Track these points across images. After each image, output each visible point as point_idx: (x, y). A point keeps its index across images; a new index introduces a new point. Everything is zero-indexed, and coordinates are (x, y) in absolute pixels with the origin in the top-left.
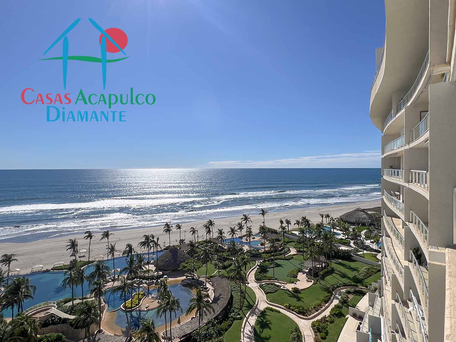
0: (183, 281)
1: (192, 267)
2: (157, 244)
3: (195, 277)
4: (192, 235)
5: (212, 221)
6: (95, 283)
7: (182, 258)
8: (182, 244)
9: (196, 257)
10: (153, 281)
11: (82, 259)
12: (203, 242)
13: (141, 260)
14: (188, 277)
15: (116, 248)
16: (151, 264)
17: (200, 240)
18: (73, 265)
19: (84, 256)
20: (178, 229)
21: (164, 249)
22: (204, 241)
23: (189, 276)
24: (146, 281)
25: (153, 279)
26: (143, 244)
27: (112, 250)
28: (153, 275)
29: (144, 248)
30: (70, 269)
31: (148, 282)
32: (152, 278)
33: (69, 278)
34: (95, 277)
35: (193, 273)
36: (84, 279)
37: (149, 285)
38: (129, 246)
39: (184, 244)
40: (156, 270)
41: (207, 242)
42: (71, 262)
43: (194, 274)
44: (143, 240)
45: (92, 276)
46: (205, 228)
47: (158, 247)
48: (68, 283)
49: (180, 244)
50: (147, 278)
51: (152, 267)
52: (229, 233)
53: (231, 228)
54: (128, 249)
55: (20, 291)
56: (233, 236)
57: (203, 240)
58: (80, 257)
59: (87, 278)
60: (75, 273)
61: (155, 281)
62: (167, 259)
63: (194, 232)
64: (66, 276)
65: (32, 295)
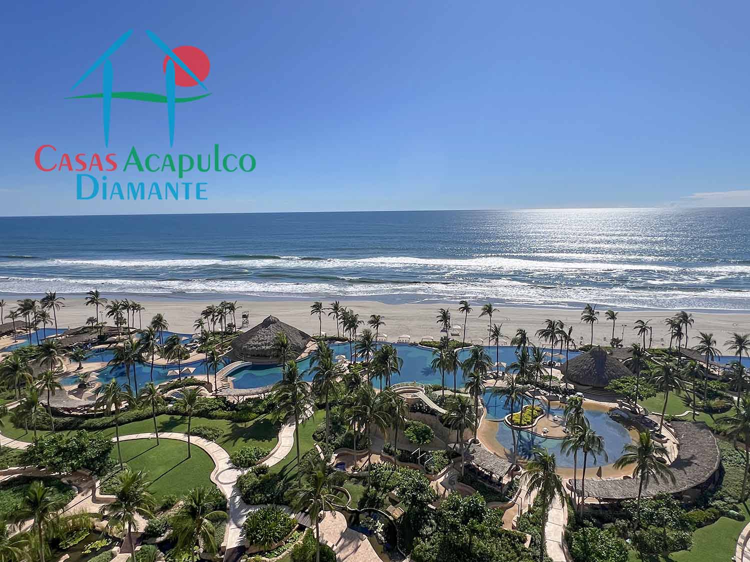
0: (612, 410)
1: (635, 391)
2: (568, 339)
3: (639, 410)
4: (639, 334)
5: (688, 315)
6: (471, 375)
7: (613, 372)
8: (615, 346)
9: (642, 375)
10: (558, 395)
11: (455, 338)
12: (661, 352)
13: (539, 359)
14: (623, 407)
15: (502, 331)
16: (557, 368)
17: (655, 347)
18: (444, 344)
19: (458, 335)
20: (610, 318)
21: (581, 349)
22: (665, 351)
23: (624, 405)
24: (545, 392)
25: (558, 392)
26: (544, 333)
27: (496, 333)
28: (558, 385)
29: (546, 340)
30: (440, 348)
31: (548, 395)
32: (556, 390)
33: (439, 359)
34: (471, 367)
35: (634, 403)
36: (458, 365)
37: (550, 399)
38: (523, 333)
39: (620, 347)
40: (564, 380)
41: (670, 352)
42: (442, 339)
43: (637, 404)
44: (545, 327)
45: (468, 364)
46: (670, 325)
47: (570, 343)
48: (438, 365)
49: (613, 346)
50: (549, 389)
51: (557, 374)
52: (730, 346)
53: (736, 335)
54: (519, 336)
55: (388, 361)
56: (740, 352)
57: (663, 347)
58: (452, 335)
59: (462, 366)
60: (447, 355)
61: (561, 396)
62: (585, 367)
63: (643, 330)
64: (436, 357)
65: (399, 369)
